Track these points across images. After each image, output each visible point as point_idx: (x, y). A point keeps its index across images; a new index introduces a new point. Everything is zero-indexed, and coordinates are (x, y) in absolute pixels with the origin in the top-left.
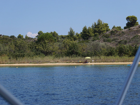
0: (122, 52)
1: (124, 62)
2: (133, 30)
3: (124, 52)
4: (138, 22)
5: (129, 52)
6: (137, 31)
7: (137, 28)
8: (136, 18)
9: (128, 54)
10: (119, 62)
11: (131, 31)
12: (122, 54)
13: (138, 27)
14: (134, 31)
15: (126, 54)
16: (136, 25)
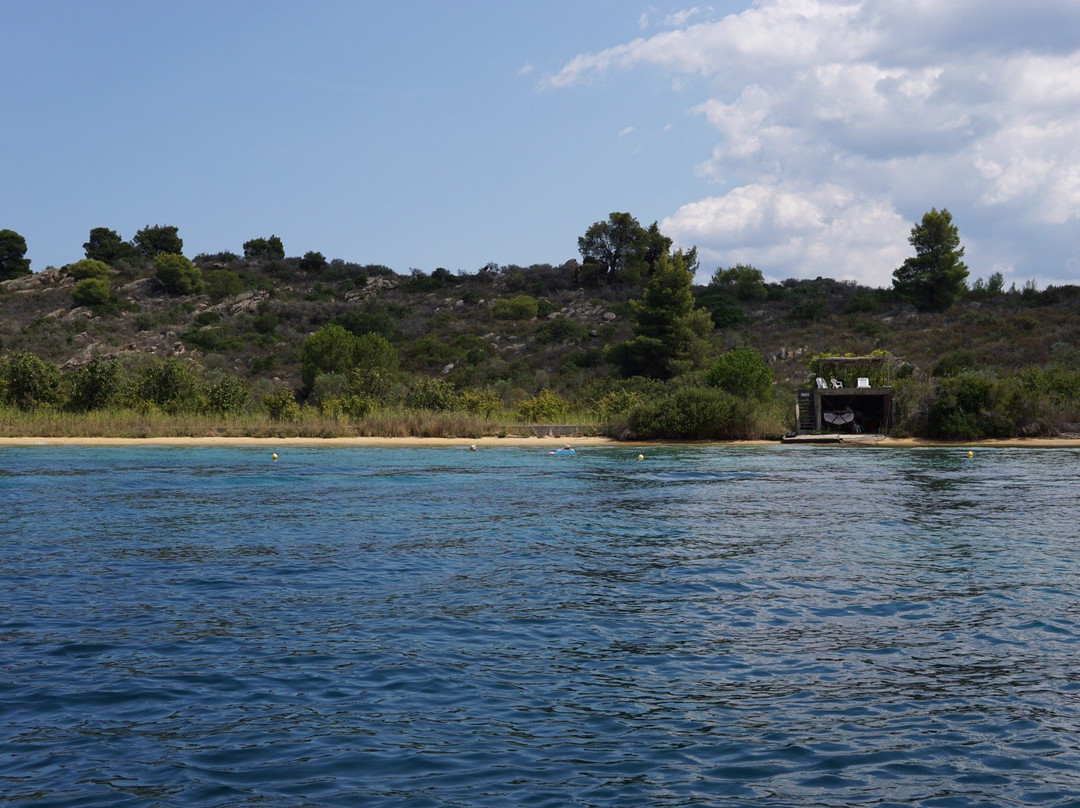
0: (28, 389)
1: (49, 436)
2: (19, 295)
3: (35, 389)
4: (29, 261)
5: (59, 388)
6: (37, 298)
7: (34, 287)
8: (21, 241)
9: (51, 399)
10: (21, 436)
11: (9, 296)
12: (25, 398)
13: (39, 282)
14: (26, 299)
15: (44, 399)
16: (20, 270)
